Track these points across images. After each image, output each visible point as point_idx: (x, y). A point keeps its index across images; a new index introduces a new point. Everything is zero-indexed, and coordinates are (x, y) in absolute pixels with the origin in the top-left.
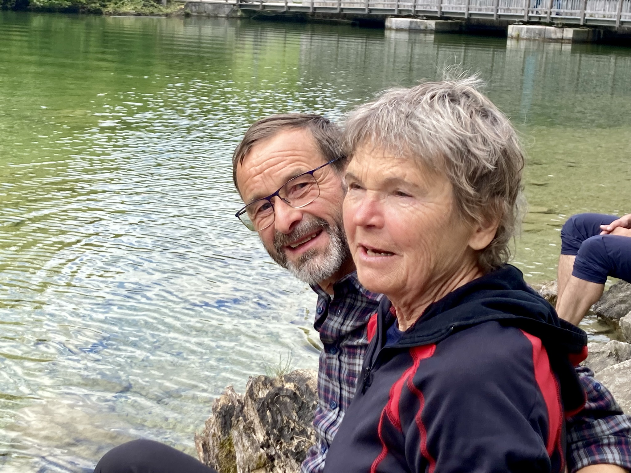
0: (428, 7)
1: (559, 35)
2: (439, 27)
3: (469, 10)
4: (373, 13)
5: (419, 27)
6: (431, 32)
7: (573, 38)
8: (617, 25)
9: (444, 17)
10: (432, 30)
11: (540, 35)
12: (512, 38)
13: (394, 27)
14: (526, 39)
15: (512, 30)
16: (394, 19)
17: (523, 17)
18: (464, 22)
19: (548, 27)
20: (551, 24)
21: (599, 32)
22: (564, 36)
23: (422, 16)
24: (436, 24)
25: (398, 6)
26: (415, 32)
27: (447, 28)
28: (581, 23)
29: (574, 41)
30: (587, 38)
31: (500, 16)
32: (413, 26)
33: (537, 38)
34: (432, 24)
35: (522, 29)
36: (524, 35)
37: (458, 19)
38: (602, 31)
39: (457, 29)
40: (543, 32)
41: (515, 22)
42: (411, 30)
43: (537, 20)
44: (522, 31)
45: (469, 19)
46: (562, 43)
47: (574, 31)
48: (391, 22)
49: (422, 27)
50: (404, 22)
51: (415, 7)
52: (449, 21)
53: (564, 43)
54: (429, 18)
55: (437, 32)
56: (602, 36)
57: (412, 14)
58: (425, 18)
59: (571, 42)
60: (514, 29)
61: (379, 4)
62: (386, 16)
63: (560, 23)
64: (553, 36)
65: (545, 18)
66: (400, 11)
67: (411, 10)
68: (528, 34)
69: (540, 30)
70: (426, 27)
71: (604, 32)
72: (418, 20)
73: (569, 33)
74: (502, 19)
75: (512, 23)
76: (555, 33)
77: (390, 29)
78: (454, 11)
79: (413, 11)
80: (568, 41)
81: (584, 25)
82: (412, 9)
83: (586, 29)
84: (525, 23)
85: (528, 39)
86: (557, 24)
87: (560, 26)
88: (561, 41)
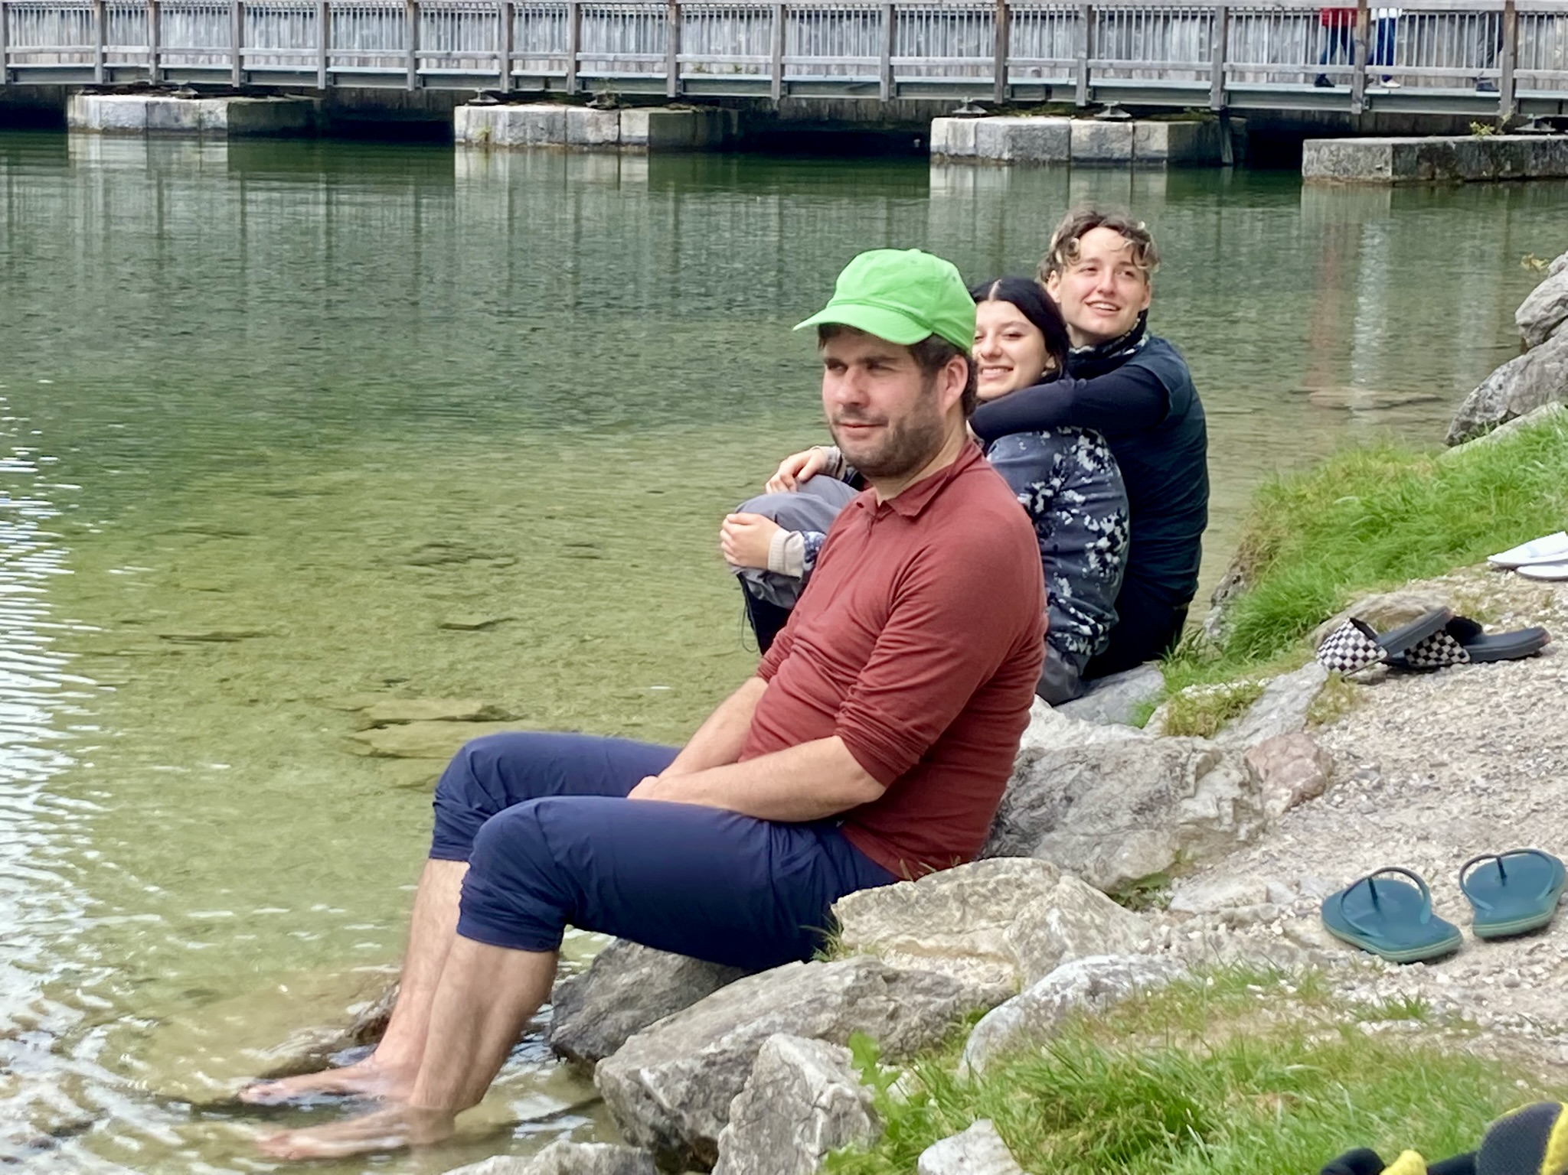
0: (202, 58)
1: (608, 132)
2: (239, 120)
3: (327, 65)
4: (24, 81)
5: (177, 120)
6: (217, 134)
7: (650, 137)
8: (775, 94)
9: (252, 86)
10: (217, 129)
11: (551, 134)
12: (468, 144)
13: (95, 124)
14: (511, 148)
15: (465, 120)
16: (93, 100)
17: (496, 78)
18: (317, 100)
19: (572, 109)
20: (581, 99)
21: (726, 116)
22: (625, 132)
23: (185, 87)
24: (230, 108)
25: (104, 57)
26: (165, 138)
27: (263, 122)
28: (671, 94)
29: (655, 148)
30: (694, 136)
31: (425, 78)
32: (157, 119)
33: (544, 143)
34: (217, 110)
35: (496, 115)
36: (502, 134)
37: (301, 91)
38: (734, 113)
39: (300, 122)
40: (559, 125)
41: (475, 95)
42: (149, 132)
43: (538, 88)
44: (495, 123)
45: (331, 93)
46: (619, 155)
47: (651, 116)
48: (85, 109)
49: (187, 121)
50: (127, 108)
51: (158, 57)
52: (271, 99)
53: (626, 153)
54: (204, 91)
55: (233, 134)
56: (735, 131)
57: (151, 83)
58: (193, 92)
59: (645, 149)
60: (473, 118)
61: (41, 52)
62: (69, 91)
63: (609, 95)
64: (592, 136)
65: (563, 79)
66: (112, 72)
67: (146, 70)
68: (517, 132)
69: (551, 118)
70: (200, 122)
71: (741, 116)
72: (173, 100)
73: (637, 124)
74: (433, 87)
75: (465, 99)
76: (597, 124)
77: (85, 130)
78: (284, 67)
79: (152, 71)
80: (636, 149)
81: (680, 99)
82: (151, 65)
83: (689, 110)
84: (504, 99)
85: (517, 148)
86: (601, 98)
87: (608, 103)
88: (615, 148)
